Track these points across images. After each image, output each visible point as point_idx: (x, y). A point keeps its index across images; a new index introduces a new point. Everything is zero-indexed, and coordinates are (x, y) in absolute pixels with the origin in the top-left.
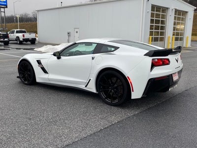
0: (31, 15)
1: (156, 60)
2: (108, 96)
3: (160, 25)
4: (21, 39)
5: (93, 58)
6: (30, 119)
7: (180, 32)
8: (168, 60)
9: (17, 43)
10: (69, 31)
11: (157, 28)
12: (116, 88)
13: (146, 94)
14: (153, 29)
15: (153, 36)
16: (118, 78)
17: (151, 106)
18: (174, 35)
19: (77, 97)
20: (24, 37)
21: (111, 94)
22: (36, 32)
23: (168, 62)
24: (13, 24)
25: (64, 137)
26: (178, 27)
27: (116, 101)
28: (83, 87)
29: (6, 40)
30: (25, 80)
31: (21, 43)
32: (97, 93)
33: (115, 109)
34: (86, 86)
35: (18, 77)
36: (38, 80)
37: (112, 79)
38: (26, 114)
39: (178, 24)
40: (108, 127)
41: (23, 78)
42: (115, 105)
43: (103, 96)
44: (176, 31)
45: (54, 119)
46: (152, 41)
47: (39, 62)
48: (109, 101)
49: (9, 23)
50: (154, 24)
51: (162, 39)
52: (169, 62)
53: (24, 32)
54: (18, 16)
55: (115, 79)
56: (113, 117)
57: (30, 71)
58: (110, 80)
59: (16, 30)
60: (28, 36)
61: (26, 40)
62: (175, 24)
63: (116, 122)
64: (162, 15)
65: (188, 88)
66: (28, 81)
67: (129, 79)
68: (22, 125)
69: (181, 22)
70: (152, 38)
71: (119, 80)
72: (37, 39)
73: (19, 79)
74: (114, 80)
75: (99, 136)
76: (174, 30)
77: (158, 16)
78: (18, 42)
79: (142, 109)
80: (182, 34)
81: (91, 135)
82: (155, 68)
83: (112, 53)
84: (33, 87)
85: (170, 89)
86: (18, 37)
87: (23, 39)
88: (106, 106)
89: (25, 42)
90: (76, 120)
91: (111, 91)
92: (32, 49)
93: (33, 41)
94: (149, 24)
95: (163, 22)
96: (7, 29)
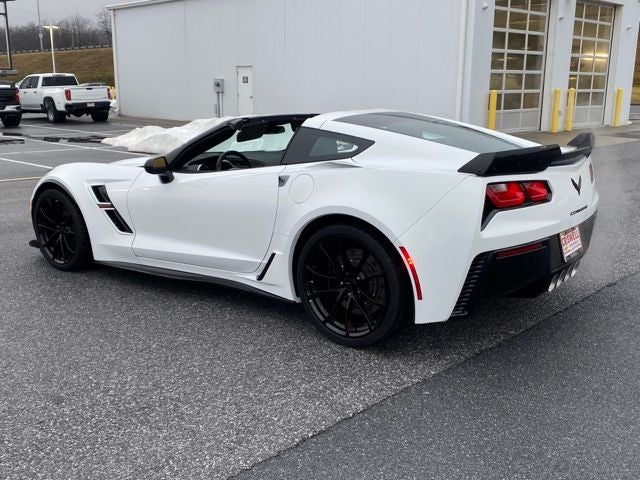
0: (94, 24)
1: (503, 187)
2: (337, 313)
3: (526, 52)
4: (61, 107)
5: (282, 181)
6: (59, 401)
7: (593, 74)
8: (545, 184)
9: (45, 120)
10: (220, 77)
11: (516, 61)
12: (364, 284)
13: (466, 308)
14: (500, 66)
15: (504, 91)
16: (367, 252)
17: (486, 344)
18: (572, 84)
19: (229, 314)
20: (69, 98)
21: (346, 304)
22: (110, 82)
23: (544, 191)
24: (37, 53)
25: (171, 469)
26: (588, 57)
27: (363, 331)
28: (249, 279)
29: (9, 108)
30: (57, 254)
31: (60, 119)
32: (298, 300)
33: (359, 358)
34: (260, 278)
35: (33, 243)
36: (99, 255)
37: (348, 252)
38: (47, 379)
39: (588, 46)
40: (328, 430)
41: (48, 245)
42: (360, 345)
43: (319, 311)
44: (578, 73)
45: (143, 401)
46: (498, 108)
47: (100, 193)
48: (336, 328)
49: (21, 50)
50: (506, 51)
51: (532, 101)
52: (549, 191)
53: (71, 81)
54: (51, 28)
55: (359, 253)
56: (351, 389)
57: (70, 222)
58: (340, 258)
59: (42, 76)
60: (82, 94)
61: (78, 109)
62: (575, 48)
63: (361, 407)
64: (532, 17)
65: (617, 276)
66: (68, 255)
67: (407, 256)
68: (30, 422)
69: (596, 39)
70: (499, 96)
71: (370, 260)
72: (113, 103)
73: (37, 251)
74: (355, 257)
75: (295, 464)
76: (574, 68)
77: (518, 20)
78: (51, 117)
79: (453, 358)
80: (600, 82)
81: (267, 461)
82: (499, 217)
83: (348, 161)
84: (81, 278)
85: (551, 287)
86: (49, 100)
87: (67, 106)
88: (329, 349)
89: (73, 117)
90: (219, 403)
91: (345, 297)
92: (97, 140)
93: (100, 113)
94: (488, 49)
95: (535, 42)
96: (15, 71)
